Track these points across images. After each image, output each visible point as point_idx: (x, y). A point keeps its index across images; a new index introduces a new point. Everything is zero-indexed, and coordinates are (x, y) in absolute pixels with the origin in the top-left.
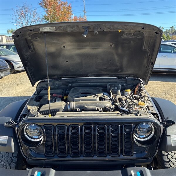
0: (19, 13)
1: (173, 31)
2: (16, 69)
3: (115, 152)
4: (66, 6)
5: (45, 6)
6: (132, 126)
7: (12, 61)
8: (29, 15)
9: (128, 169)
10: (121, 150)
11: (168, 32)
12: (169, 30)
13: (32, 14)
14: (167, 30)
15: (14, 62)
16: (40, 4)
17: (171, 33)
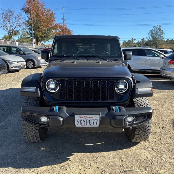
0: (4, 16)
1: (144, 43)
2: (11, 69)
3: (104, 98)
4: (50, 13)
5: (28, 11)
6: (114, 81)
7: (7, 60)
8: (14, 19)
9: (111, 107)
10: (107, 96)
11: (140, 44)
12: (140, 42)
13: (17, 18)
14: (139, 41)
15: (9, 62)
16: (22, 9)
17: (142, 44)
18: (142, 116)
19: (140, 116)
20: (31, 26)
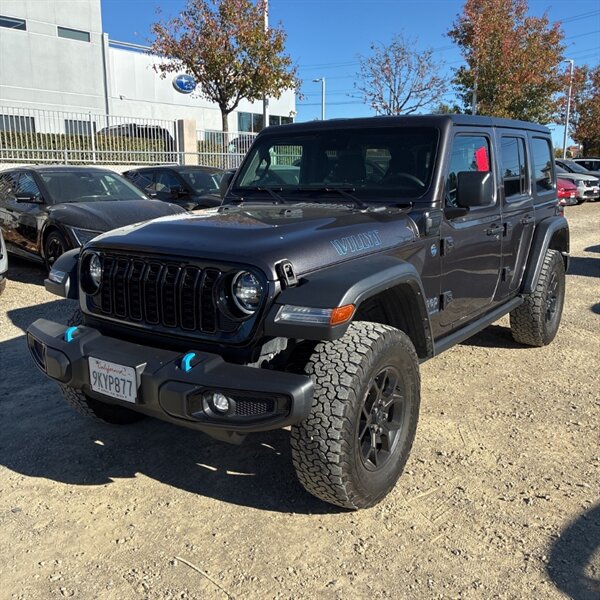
4: (543, 33)
16: (450, 34)
18: (261, 401)
19: (255, 400)
20: (472, 87)
